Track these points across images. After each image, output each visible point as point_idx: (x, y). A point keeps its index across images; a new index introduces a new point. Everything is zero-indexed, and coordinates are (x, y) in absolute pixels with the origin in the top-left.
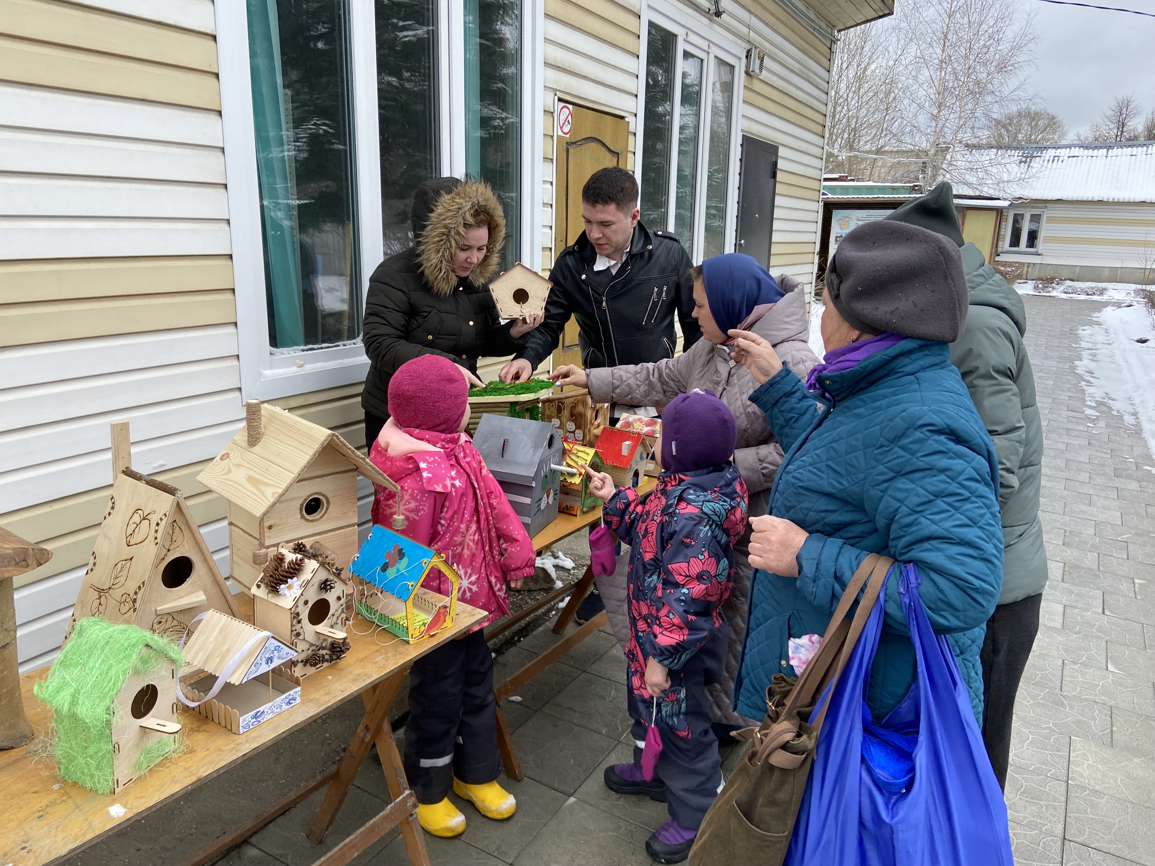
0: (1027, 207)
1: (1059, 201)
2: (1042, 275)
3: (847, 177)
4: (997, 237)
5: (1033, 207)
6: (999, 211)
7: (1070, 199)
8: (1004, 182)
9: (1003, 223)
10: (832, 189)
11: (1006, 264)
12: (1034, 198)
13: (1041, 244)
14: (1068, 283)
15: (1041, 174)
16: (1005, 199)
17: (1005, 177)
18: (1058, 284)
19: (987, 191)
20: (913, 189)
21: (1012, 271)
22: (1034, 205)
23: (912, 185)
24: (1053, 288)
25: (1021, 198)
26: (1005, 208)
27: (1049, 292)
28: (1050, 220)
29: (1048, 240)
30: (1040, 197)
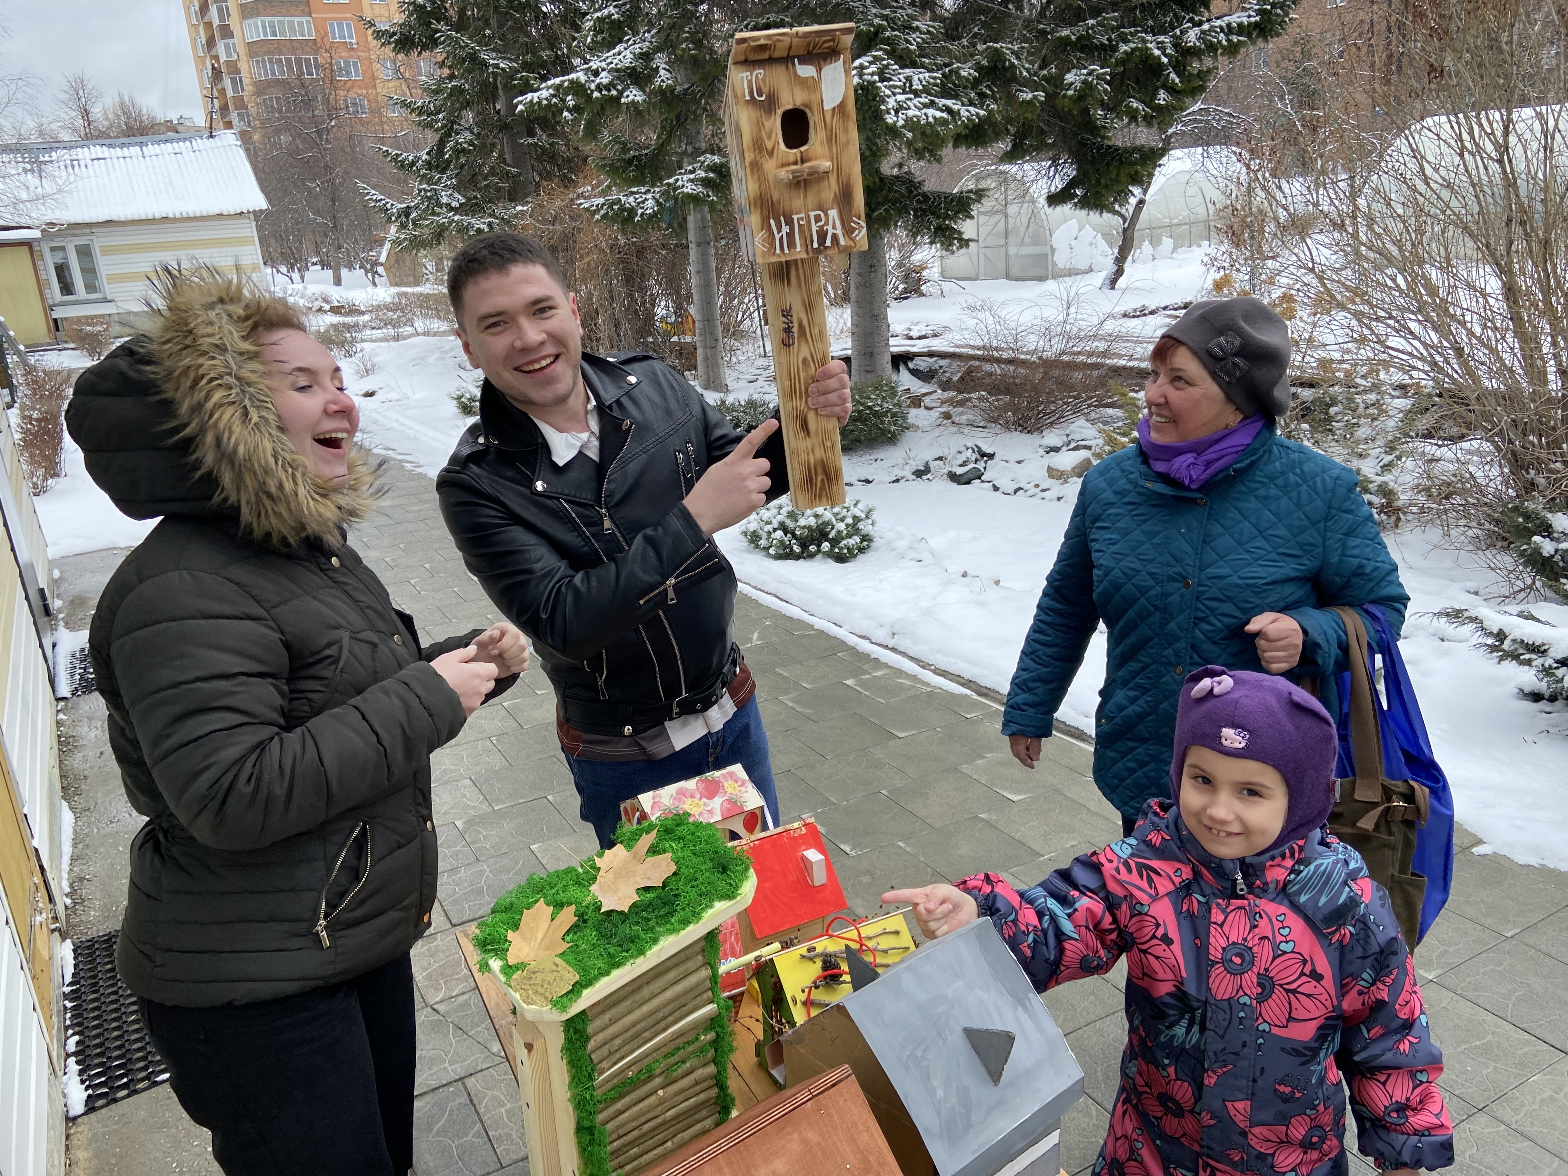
0: (66, 236)
1: (109, 223)
5: (74, 235)
6: (30, 245)
7: (123, 219)
9: (41, 263)
12: (73, 221)
13: (106, 286)
15: (74, 186)
16: (34, 227)
17: (23, 195)
22: (75, 232)
25: (54, 224)
26: (37, 240)
28: (106, 251)
29: (113, 278)
30: (80, 221)
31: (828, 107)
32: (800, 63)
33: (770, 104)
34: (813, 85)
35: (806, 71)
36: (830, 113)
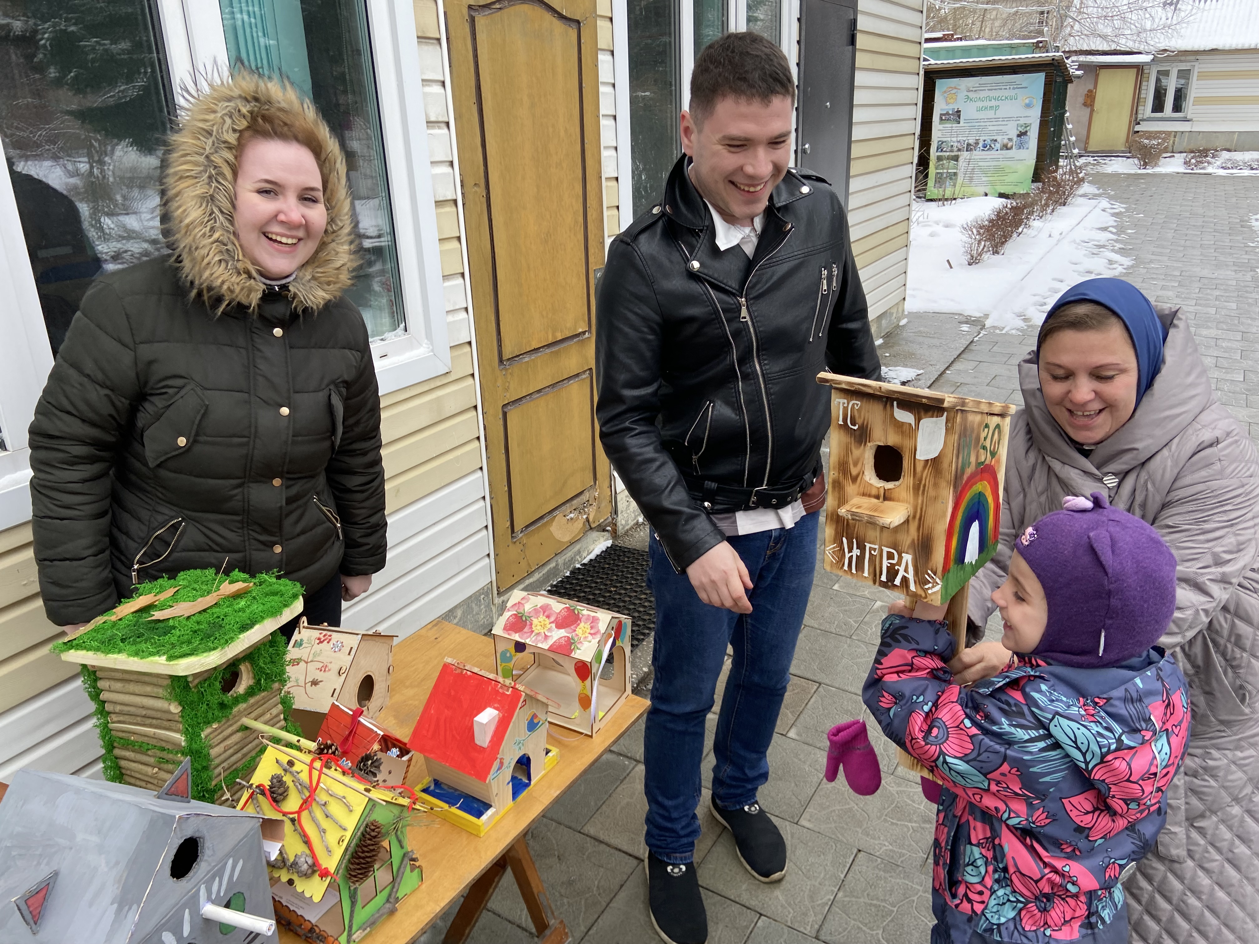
0: (1174, 61)
1: (1214, 51)
2: (1192, 146)
3: (952, 35)
4: (1137, 101)
5: (1181, 61)
6: (1139, 68)
7: (1227, 47)
8: (1145, 30)
9: (1144, 83)
10: (935, 53)
11: (1150, 135)
12: (1183, 49)
13: (1190, 107)
14: (1225, 155)
15: (1192, 18)
16: (1148, 53)
17: (1148, 25)
18: (1213, 157)
19: (1125, 44)
20: (1036, 46)
21: (1159, 144)
22: (1183, 58)
23: (1035, 41)
24: (1209, 163)
25: (1165, 50)
26: (1147, 64)
27: (1203, 168)
28: (1203, 76)
29: (1199, 101)
30: (1189, 48)
31: (921, 456)
32: (898, 407)
33: (861, 436)
34: (909, 432)
35: (904, 416)
36: (922, 464)
